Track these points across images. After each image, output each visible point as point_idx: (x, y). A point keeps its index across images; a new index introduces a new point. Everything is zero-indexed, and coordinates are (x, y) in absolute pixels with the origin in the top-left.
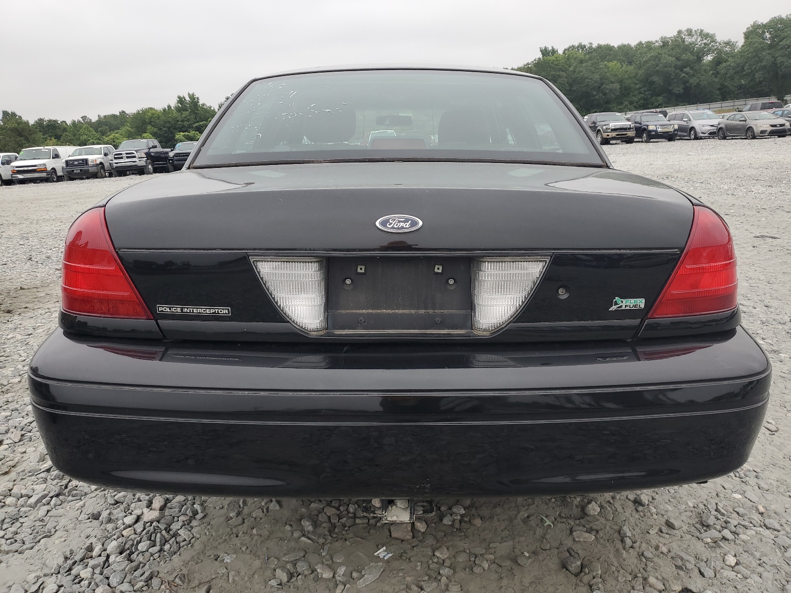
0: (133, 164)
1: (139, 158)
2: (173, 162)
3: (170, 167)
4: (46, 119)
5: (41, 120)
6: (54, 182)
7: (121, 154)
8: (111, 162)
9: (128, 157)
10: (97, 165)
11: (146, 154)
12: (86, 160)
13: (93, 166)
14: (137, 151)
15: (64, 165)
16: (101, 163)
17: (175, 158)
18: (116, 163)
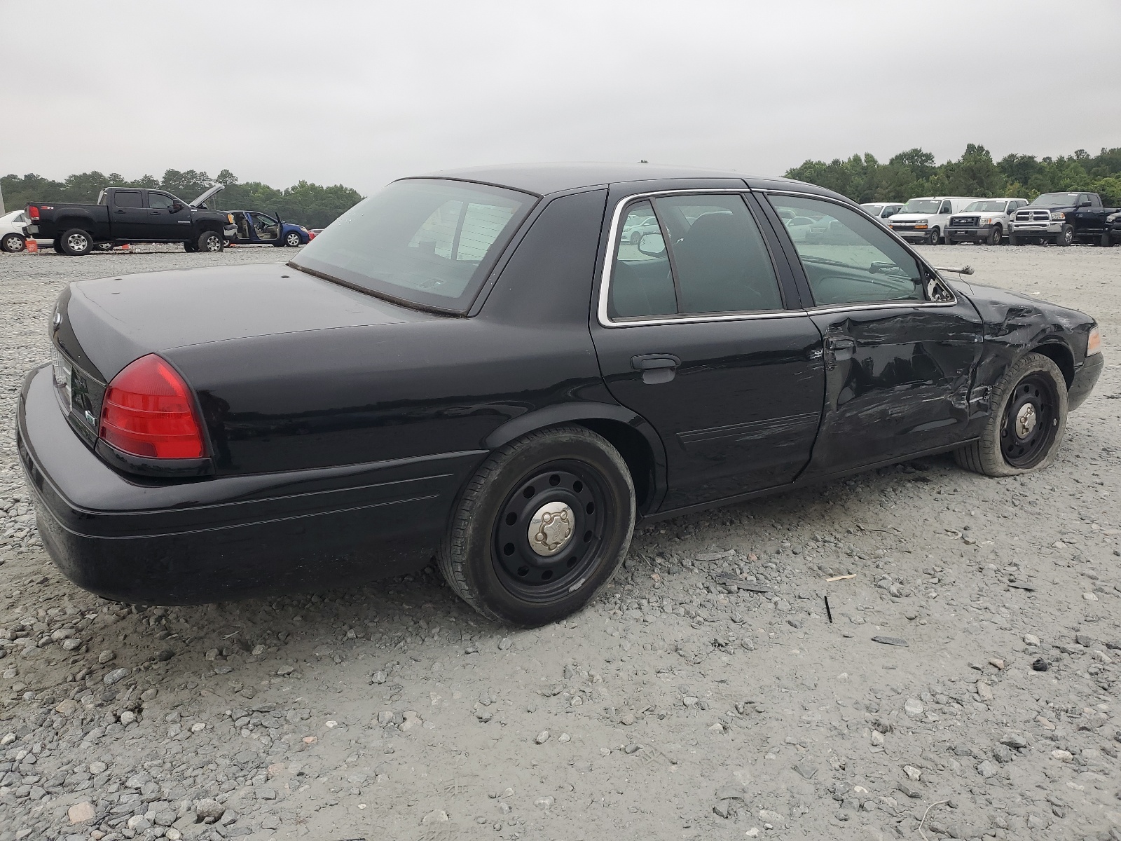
0: (1041, 228)
1: (1053, 220)
2: (1109, 230)
3: (1104, 238)
4: (1020, 155)
5: (1012, 156)
6: (933, 244)
7: (1028, 213)
8: (1010, 223)
9: (1036, 219)
10: (991, 226)
11: (1066, 215)
12: (978, 218)
13: (985, 227)
14: (1052, 210)
15: (948, 223)
16: (999, 224)
17: (1115, 223)
18: (1016, 226)
